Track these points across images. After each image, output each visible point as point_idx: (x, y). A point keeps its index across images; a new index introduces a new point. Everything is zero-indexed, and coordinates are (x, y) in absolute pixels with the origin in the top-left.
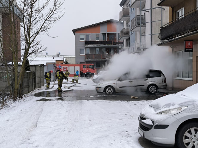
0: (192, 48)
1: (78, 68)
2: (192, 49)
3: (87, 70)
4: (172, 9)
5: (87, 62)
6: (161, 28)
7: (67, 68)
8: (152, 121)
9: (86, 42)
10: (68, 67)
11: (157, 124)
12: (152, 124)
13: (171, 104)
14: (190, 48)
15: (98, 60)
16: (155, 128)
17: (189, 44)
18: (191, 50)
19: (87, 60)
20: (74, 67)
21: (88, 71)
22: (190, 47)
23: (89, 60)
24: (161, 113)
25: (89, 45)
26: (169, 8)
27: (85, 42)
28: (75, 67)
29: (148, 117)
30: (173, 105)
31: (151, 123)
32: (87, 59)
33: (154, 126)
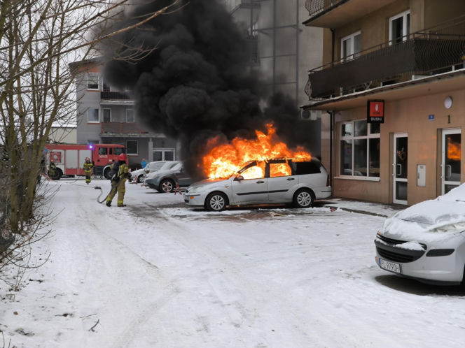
0: (381, 115)
1: (86, 154)
2: (383, 118)
3: (109, 158)
4: (331, 32)
5: (106, 140)
6: (309, 73)
7: (60, 153)
8: (422, 244)
9: (102, 93)
10: (63, 152)
11: (433, 248)
12: (423, 249)
13: (451, 215)
14: (378, 115)
15: (132, 135)
16: (427, 255)
17: (377, 109)
18: (380, 119)
19: (105, 135)
20: (76, 151)
21: (111, 161)
22: (379, 113)
23: (110, 135)
24: (435, 230)
25: (109, 101)
26: (324, 31)
27: (99, 93)
28: (81, 151)
29: (411, 238)
30: (455, 216)
31: (420, 248)
32: (106, 132)
33: (427, 251)
